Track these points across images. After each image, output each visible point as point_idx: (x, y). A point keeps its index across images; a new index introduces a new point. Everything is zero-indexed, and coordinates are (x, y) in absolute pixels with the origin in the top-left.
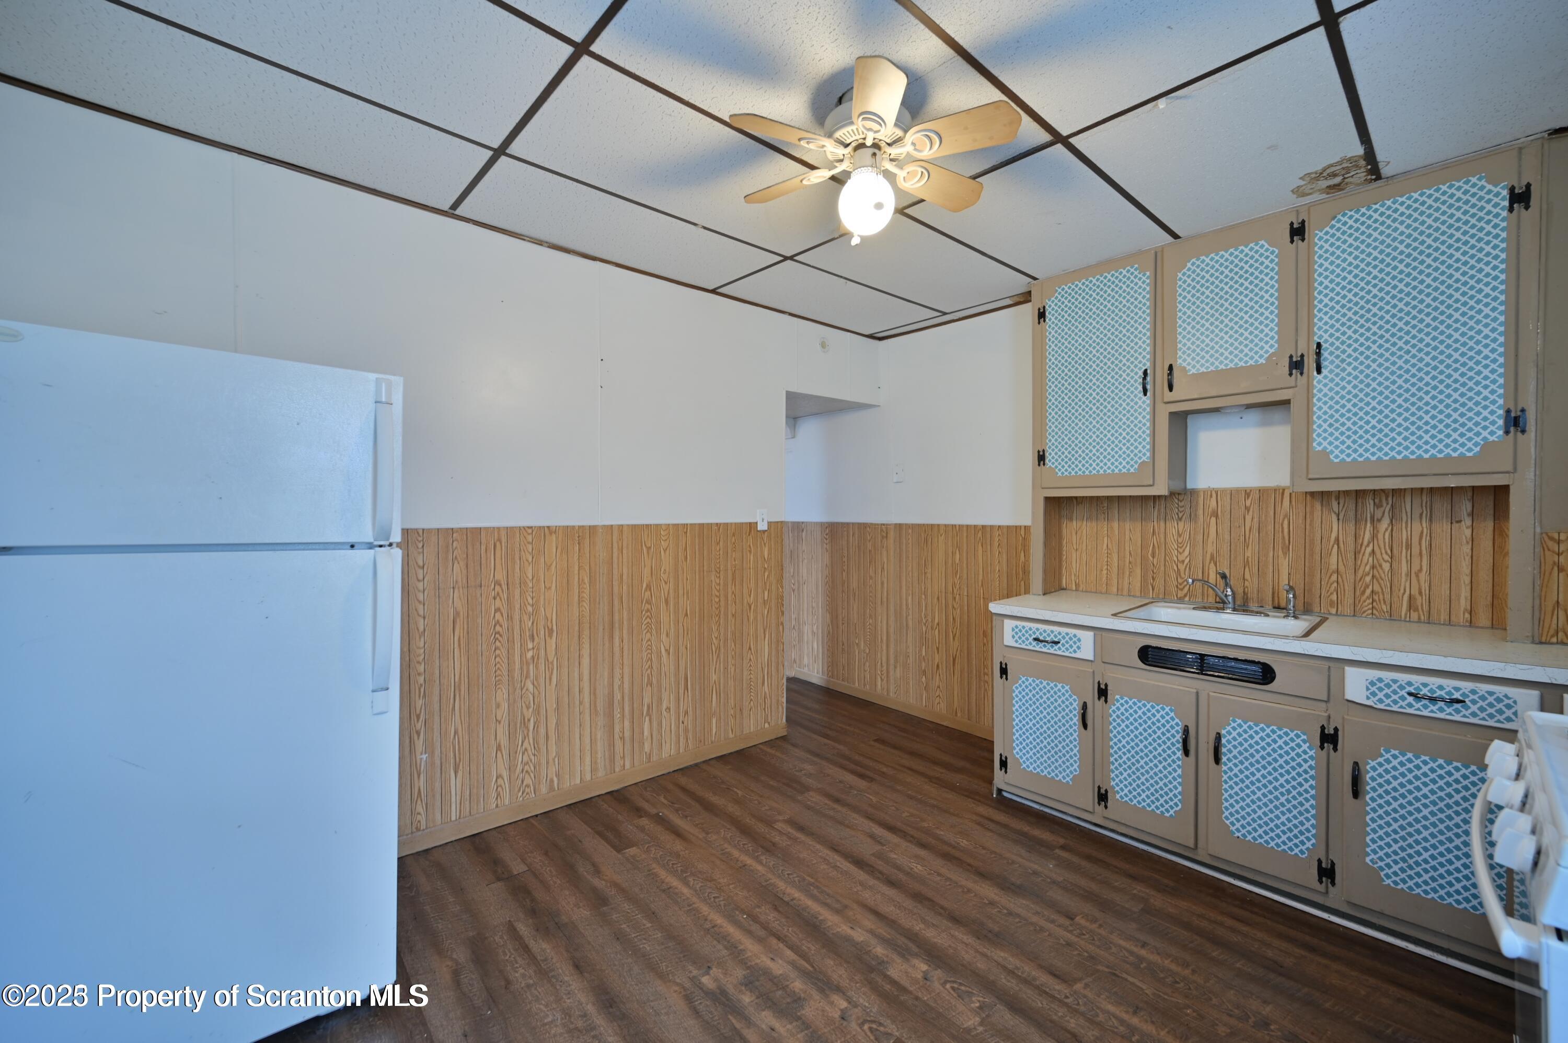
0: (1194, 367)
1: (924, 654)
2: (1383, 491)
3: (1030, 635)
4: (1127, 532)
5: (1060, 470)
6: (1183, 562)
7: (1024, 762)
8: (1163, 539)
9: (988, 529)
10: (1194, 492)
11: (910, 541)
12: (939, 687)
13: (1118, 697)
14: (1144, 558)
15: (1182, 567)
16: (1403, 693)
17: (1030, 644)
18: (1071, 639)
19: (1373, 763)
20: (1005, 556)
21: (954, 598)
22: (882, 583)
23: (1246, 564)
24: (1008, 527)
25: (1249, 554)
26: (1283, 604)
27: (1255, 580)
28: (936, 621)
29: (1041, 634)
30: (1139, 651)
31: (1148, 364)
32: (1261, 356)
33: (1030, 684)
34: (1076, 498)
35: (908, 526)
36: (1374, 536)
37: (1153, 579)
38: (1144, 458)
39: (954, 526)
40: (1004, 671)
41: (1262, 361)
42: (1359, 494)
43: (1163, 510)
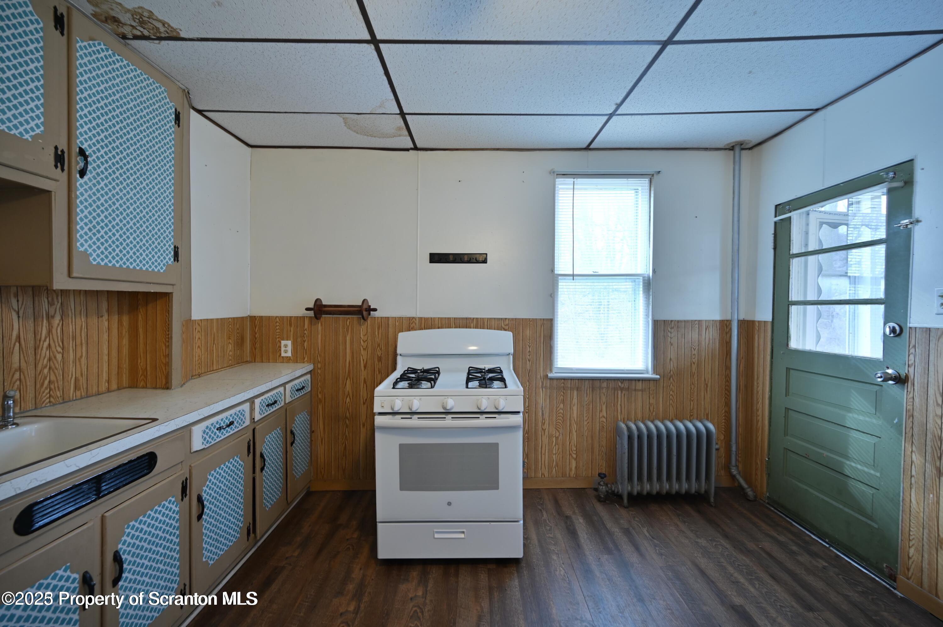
16: (215, 430)
19: (205, 488)
36: (49, 331)
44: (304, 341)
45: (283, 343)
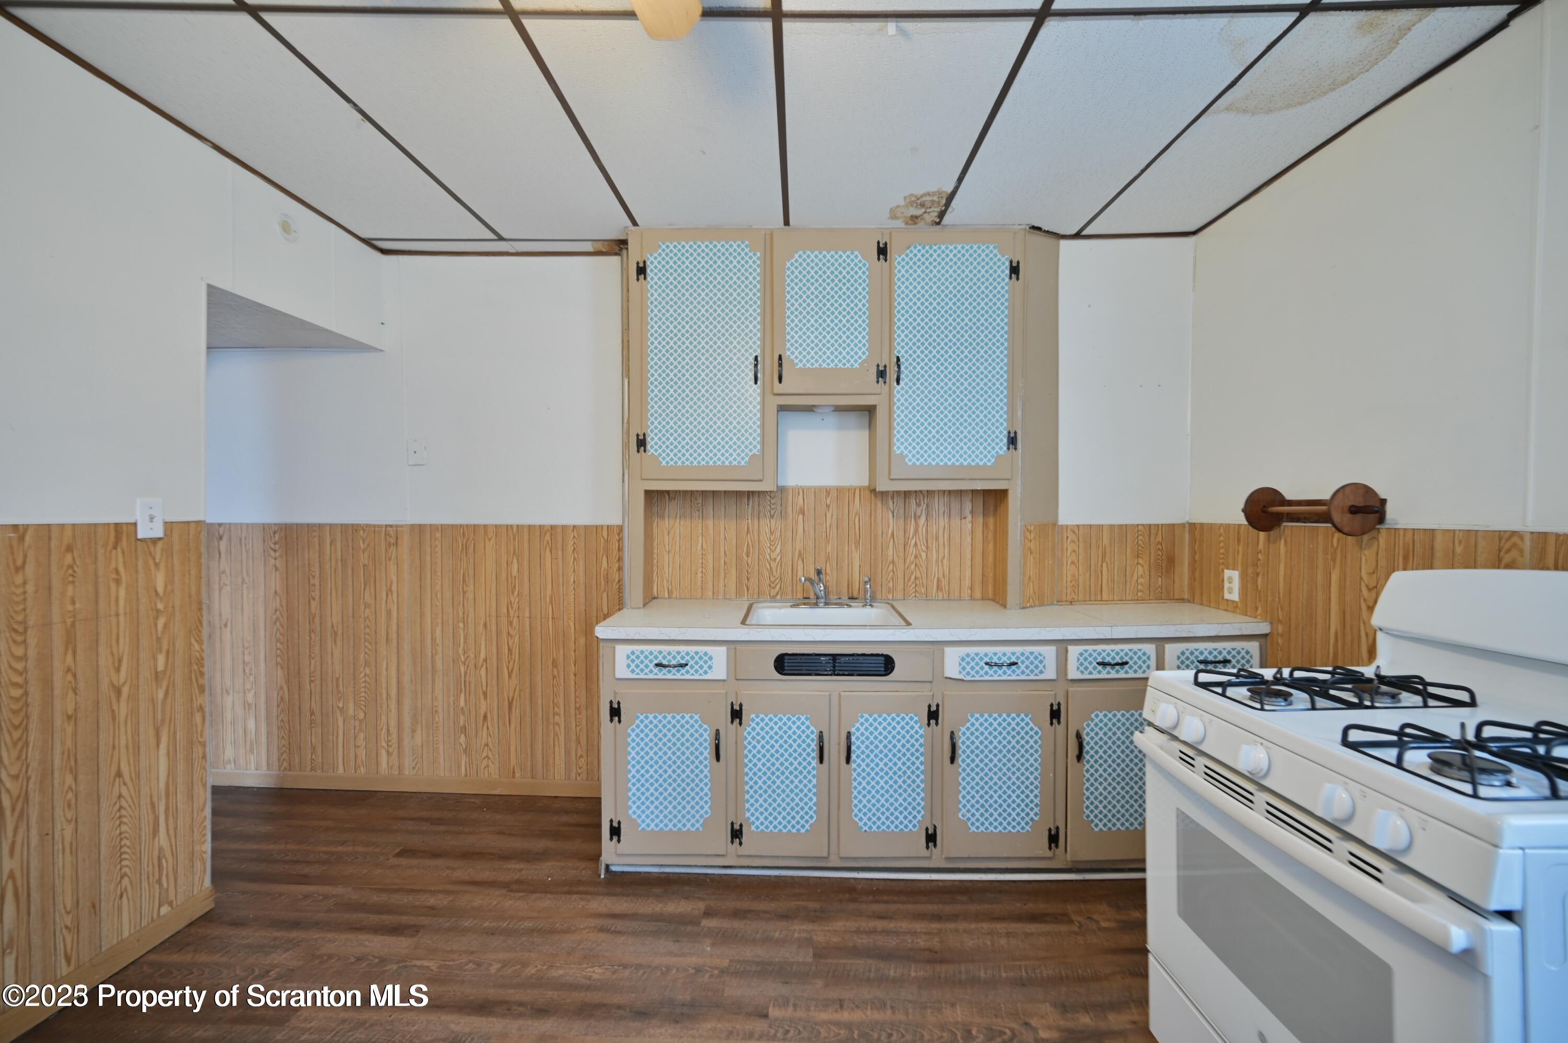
0: (801, 361)
1: (462, 703)
2: (921, 491)
3: (651, 661)
4: (722, 531)
5: (664, 459)
6: (775, 559)
7: (643, 821)
8: (756, 538)
9: (560, 530)
10: (782, 490)
11: (438, 549)
12: (487, 745)
13: (753, 716)
14: (738, 558)
15: (774, 565)
16: (982, 664)
17: (651, 671)
18: (701, 658)
19: (963, 729)
20: (582, 563)
21: (511, 623)
22: (389, 613)
23: (828, 559)
24: (586, 527)
25: (829, 549)
26: (855, 595)
27: (835, 574)
28: (483, 656)
29: (664, 657)
30: (776, 661)
31: (759, 351)
32: (856, 361)
33: (651, 722)
34: (668, 492)
35: (434, 528)
36: (916, 531)
37: (748, 579)
38: (755, 451)
39: (508, 527)
40: (615, 712)
41: (856, 365)
42: (907, 494)
43: (756, 507)
44: (1258, 574)
45: (1228, 573)
